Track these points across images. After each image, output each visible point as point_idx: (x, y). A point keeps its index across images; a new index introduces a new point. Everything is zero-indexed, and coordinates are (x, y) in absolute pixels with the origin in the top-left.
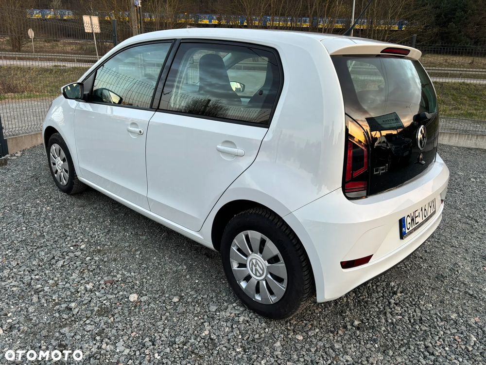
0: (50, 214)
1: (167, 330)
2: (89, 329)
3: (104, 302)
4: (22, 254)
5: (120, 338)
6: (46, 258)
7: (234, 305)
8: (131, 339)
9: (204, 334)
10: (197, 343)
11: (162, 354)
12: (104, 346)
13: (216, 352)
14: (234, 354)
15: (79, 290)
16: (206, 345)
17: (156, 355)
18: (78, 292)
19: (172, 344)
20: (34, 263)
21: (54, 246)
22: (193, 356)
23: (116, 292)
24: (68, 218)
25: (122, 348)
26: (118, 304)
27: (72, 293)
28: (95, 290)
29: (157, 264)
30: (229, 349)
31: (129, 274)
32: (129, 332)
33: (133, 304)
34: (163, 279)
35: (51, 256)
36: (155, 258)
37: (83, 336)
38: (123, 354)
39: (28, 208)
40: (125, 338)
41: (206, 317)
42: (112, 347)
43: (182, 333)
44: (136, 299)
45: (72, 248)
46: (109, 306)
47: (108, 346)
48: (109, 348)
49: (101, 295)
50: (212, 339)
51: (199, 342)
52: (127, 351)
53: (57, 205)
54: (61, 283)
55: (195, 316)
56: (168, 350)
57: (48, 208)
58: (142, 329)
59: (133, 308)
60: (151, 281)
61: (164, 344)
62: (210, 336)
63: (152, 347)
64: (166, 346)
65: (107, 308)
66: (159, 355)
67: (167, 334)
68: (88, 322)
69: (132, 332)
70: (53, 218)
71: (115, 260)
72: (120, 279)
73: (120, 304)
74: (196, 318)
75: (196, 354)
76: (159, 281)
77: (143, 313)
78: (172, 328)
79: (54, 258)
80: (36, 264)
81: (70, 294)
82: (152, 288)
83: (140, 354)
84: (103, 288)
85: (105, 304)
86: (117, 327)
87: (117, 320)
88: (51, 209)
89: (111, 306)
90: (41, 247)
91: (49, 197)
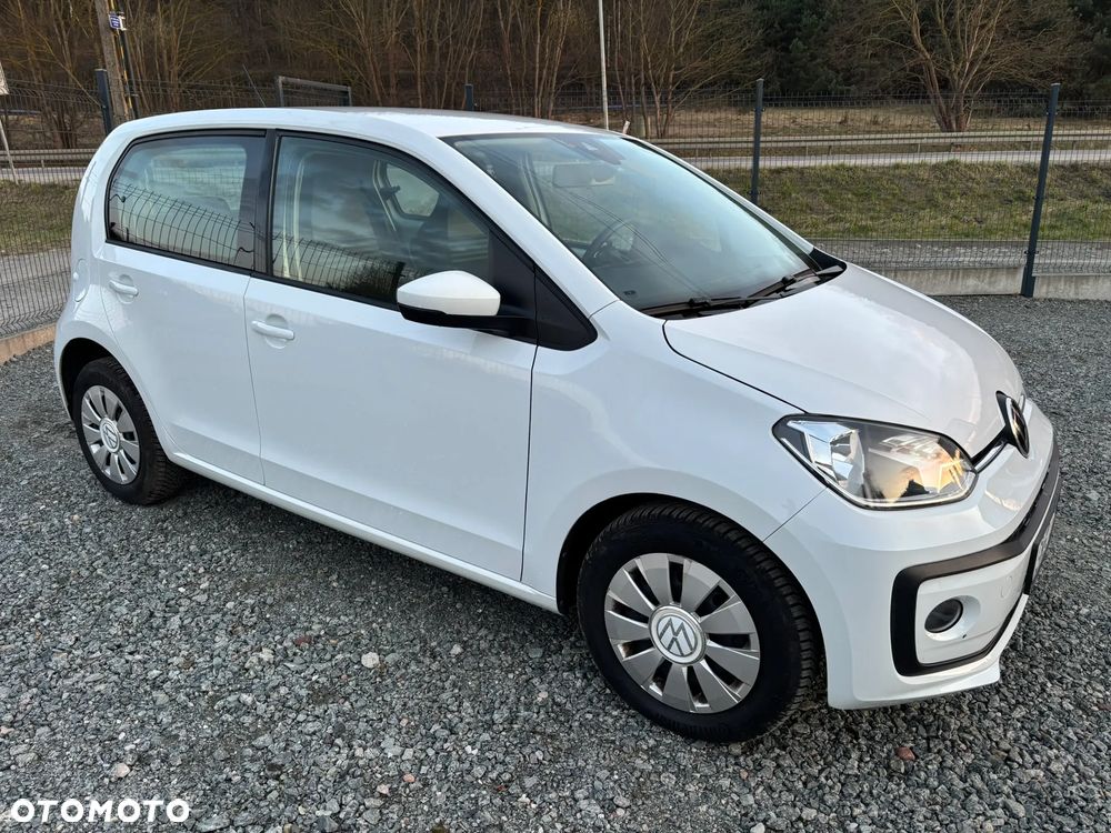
0: (88, 530)
1: (466, 704)
2: (312, 730)
3: (314, 678)
4: (74, 618)
5: (382, 733)
6: (135, 619)
7: (572, 639)
8: (404, 730)
9: (539, 699)
10: (535, 715)
11: (478, 745)
12: (359, 752)
13: (577, 724)
14: (610, 721)
15: (247, 665)
16: (552, 715)
17: (469, 749)
18: (247, 670)
19: (489, 725)
20: (113, 631)
21: (140, 592)
22: (538, 737)
23: (328, 657)
24: (133, 532)
25: (398, 750)
26: (344, 676)
27: (234, 673)
28: (281, 661)
29: (385, 593)
30: (598, 715)
31: (335, 621)
32: (394, 720)
33: (375, 672)
34: (410, 618)
35: (146, 612)
36: (374, 583)
37: (306, 744)
38: (403, 758)
39: (26, 523)
40: (393, 731)
41: (528, 670)
42: (377, 752)
43: (497, 705)
44: (377, 661)
45: (182, 590)
46: (327, 684)
47: (368, 751)
48: (370, 753)
49: (301, 668)
50: (559, 705)
51: (538, 713)
52: (409, 753)
53: (93, 508)
54: (201, 660)
55: (507, 672)
56: (486, 736)
57: (76, 517)
58: (416, 711)
59: (378, 680)
60: (389, 625)
61: (475, 729)
62: (553, 700)
63: (454, 737)
64: (480, 730)
65: (326, 688)
66: (473, 749)
67: (470, 711)
68: (301, 717)
69: (400, 720)
70: (100, 537)
71: (290, 599)
72: (322, 633)
73: (349, 676)
74: (511, 676)
75: (540, 734)
76: (405, 622)
77: (403, 685)
78: (474, 698)
79: (152, 615)
80: (120, 633)
81: (231, 676)
82: (398, 637)
83: (437, 753)
84: (295, 654)
85: (318, 682)
86: (365, 716)
87: (359, 704)
88: (86, 518)
89: (332, 684)
90: (111, 598)
91: (64, 494)
